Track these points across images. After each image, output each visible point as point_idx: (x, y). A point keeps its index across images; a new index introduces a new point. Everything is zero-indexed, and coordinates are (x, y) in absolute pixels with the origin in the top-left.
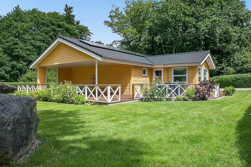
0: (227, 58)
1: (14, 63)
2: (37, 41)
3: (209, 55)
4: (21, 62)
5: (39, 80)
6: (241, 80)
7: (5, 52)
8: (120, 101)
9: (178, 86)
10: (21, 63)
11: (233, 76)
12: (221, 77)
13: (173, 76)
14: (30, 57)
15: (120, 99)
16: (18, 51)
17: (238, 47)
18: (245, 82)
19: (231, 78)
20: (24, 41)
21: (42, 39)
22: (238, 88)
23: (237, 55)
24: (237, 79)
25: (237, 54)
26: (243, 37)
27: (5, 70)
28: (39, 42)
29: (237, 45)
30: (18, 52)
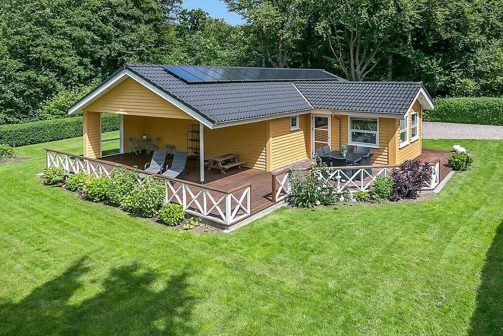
0: (460, 59)
1: (32, 73)
2: (75, 28)
3: (421, 90)
4: (45, 73)
5: (87, 136)
6: (488, 110)
7: (13, 52)
8: (249, 214)
9: (360, 170)
10: (46, 75)
11: (471, 100)
12: (448, 100)
13: (350, 131)
14: (63, 60)
15: (248, 211)
16: (40, 51)
17: (484, 39)
18: (496, 114)
19: (468, 104)
20: (52, 31)
21: (85, 23)
22: (481, 124)
23: (481, 54)
24: (479, 108)
25: (480, 51)
26: (493, 19)
27: (14, 91)
28: (78, 29)
29: (481, 34)
30: (40, 53)
